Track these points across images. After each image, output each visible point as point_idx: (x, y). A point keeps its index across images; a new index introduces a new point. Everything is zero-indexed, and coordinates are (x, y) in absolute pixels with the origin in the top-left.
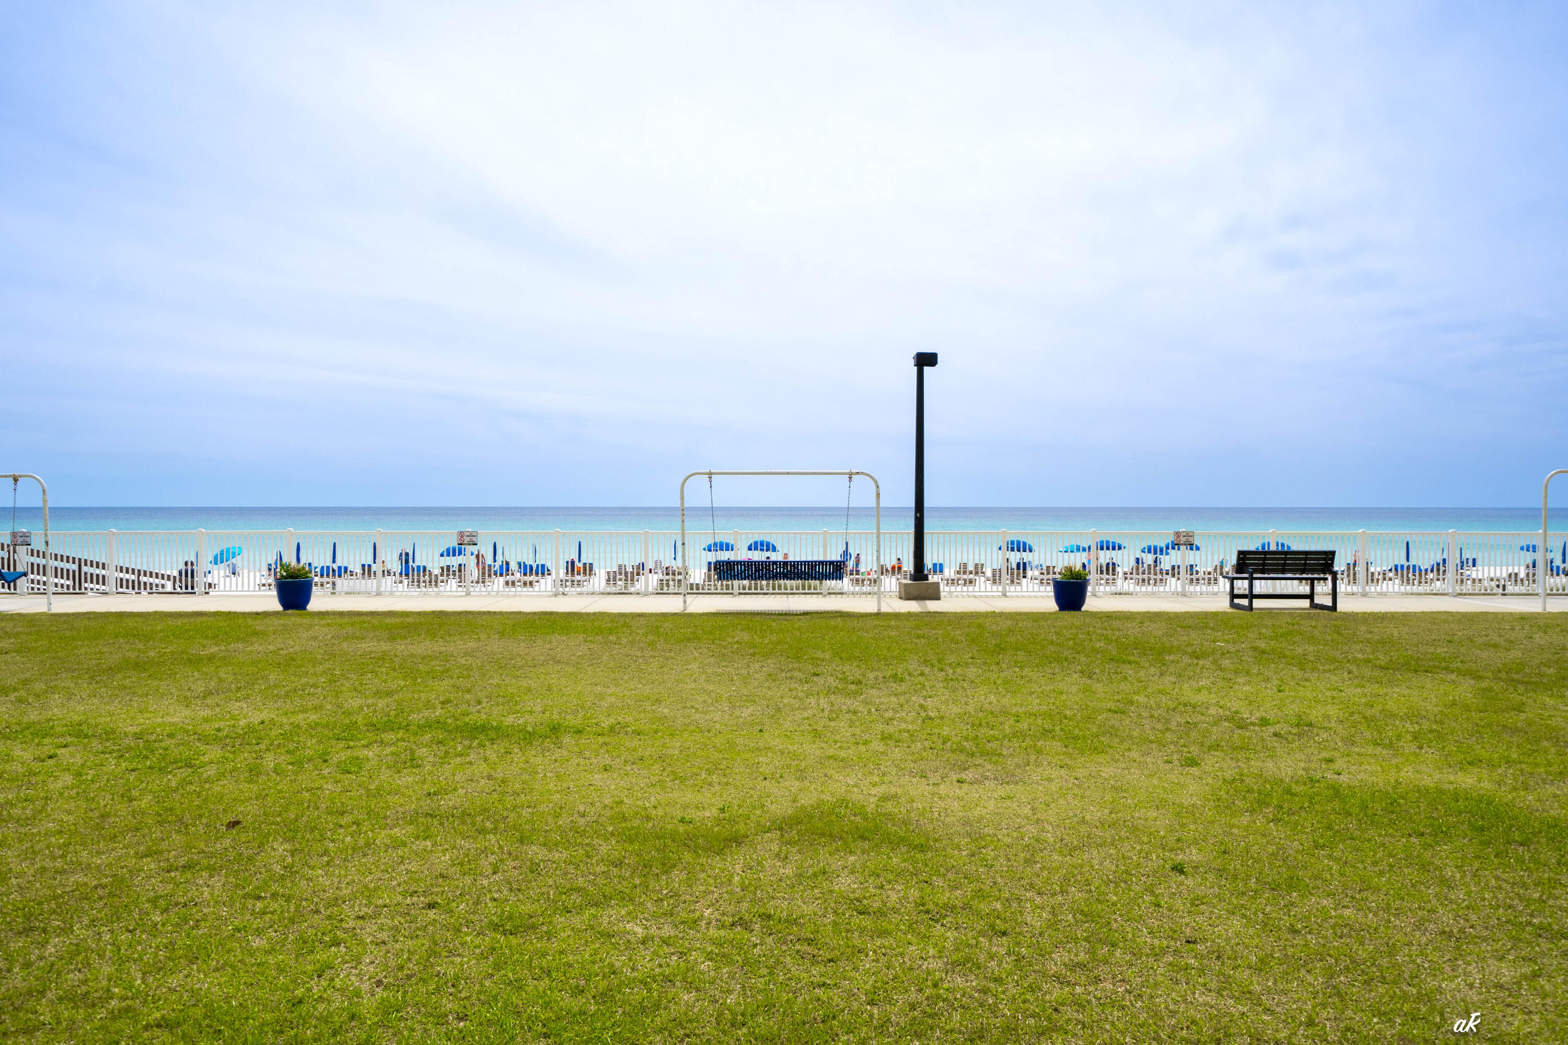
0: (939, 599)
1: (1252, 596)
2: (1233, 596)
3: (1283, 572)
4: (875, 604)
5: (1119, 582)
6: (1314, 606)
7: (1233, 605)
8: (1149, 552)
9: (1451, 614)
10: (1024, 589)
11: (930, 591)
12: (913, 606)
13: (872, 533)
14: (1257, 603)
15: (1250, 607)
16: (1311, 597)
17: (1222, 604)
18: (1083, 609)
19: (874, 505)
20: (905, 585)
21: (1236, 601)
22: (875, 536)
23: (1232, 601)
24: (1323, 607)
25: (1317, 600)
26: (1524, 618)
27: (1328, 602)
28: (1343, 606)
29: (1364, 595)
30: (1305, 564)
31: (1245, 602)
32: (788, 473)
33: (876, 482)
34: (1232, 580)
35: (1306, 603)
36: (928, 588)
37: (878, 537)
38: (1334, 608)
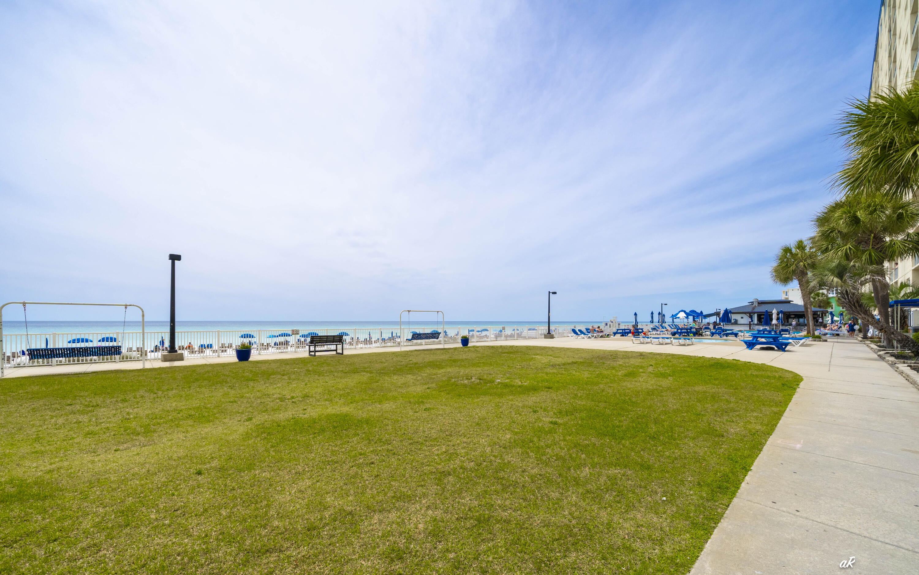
0: (183, 360)
1: (315, 351)
2: (310, 352)
3: (326, 342)
4: (142, 365)
5: (289, 347)
6: (337, 353)
7: (310, 355)
8: (303, 337)
9: (375, 353)
10: (228, 353)
11: (178, 357)
12: (167, 364)
13: (140, 333)
14: (317, 354)
15: (315, 355)
16: (336, 350)
17: (306, 355)
18: (249, 360)
19: (141, 320)
20: (164, 355)
21: (311, 353)
22: (141, 334)
23: (309, 353)
24: (339, 354)
25: (338, 352)
26: (394, 353)
27: (341, 352)
28: (346, 353)
29: (355, 348)
30: (327, 340)
31: (313, 353)
32: (84, 304)
33: (142, 310)
34: (310, 346)
35: (335, 353)
36: (177, 356)
37: (143, 334)
38: (342, 354)
